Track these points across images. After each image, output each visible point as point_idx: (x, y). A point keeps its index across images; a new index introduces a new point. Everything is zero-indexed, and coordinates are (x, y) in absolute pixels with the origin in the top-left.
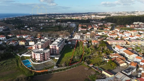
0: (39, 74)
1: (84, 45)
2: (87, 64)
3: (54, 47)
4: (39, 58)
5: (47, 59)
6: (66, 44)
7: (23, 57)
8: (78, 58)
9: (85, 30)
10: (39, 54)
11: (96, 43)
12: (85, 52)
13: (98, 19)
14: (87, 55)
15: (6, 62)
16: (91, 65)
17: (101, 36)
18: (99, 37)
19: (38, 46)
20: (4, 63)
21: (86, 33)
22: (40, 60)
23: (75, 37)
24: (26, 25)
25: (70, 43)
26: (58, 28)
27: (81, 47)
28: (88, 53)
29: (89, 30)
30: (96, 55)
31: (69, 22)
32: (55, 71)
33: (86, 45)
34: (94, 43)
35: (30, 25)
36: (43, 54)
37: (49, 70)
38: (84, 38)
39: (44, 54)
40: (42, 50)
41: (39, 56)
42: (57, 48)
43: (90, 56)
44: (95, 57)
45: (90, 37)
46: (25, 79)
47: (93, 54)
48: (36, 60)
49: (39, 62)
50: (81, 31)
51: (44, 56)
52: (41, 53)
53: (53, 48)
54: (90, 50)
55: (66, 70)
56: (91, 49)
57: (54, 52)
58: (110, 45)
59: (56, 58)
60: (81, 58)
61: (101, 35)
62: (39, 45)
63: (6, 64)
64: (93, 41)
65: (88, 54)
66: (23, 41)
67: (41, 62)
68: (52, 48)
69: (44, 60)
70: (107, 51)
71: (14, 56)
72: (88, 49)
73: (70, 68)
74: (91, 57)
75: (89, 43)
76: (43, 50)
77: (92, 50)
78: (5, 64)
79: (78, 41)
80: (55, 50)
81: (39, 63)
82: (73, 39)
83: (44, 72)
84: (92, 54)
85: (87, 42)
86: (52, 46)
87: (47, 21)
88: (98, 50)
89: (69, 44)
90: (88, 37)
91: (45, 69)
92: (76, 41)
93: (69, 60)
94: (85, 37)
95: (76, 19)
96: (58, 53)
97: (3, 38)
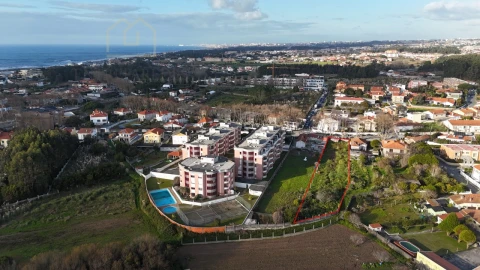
0: (198, 237)
1: (352, 154)
2: (358, 223)
3: (247, 156)
4: (201, 186)
5: (226, 192)
6: (288, 146)
7: (153, 178)
8: (329, 200)
9: (359, 102)
10: (201, 175)
11: (397, 151)
12: (356, 179)
13: (411, 63)
14: (360, 190)
15: (106, 191)
16: (373, 229)
17: (416, 124)
18: (411, 128)
19: (197, 148)
20: (100, 193)
21: (362, 113)
22: (201, 193)
23: (319, 126)
24: (166, 83)
25: (300, 144)
26: (263, 92)
27: (341, 162)
28: (366, 184)
29: (373, 101)
30: (394, 195)
31: (303, 75)
32: (248, 234)
33: (358, 155)
34: (391, 150)
35: (178, 82)
36: (213, 176)
37: (229, 229)
38: (352, 131)
39: (215, 175)
40: (210, 161)
41: (201, 181)
42: (259, 159)
43: (372, 197)
44: (390, 201)
45: (374, 129)
46: (154, 248)
47: (386, 189)
48: (192, 191)
49: (198, 198)
50: (344, 104)
51: (216, 181)
52: (208, 173)
53: (244, 158)
54: (375, 175)
55: (285, 236)
56: (376, 169)
57: (248, 173)
58: (453, 161)
59: (251, 192)
60: (338, 200)
61: (420, 121)
62: (201, 147)
63: (106, 198)
64: (385, 142)
65: (364, 187)
66: (155, 132)
67: (206, 199)
68: (241, 157)
69: (216, 195)
70: (440, 180)
71: (128, 175)
72: (365, 170)
73: (299, 229)
74: (377, 199)
75: (369, 147)
76: (213, 162)
77: (380, 173)
78: (101, 197)
79: (329, 142)
80: (252, 164)
81: (199, 204)
82: (314, 131)
83: (213, 234)
84: (382, 189)
85: (365, 145)
86: (242, 150)
87: (230, 69)
88: (403, 177)
89: (299, 150)
90: (368, 127)
91: (216, 223)
92: (325, 140)
93: (295, 202)
94: (356, 127)
95: (329, 63)
96: (261, 177)
97: (101, 119)
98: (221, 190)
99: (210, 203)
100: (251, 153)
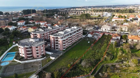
1: (112, 41)
3: (55, 39)
4: (24, 53)
5: (38, 56)
6: (84, 36)
8: (87, 66)
9: (123, 20)
11: (135, 41)
12: (108, 54)
21: (122, 24)
22: (24, 56)
23: (102, 29)
25: (90, 36)
27: (105, 44)
28: (113, 58)
29: (129, 20)
30: (129, 66)
33: (114, 42)
34: (132, 40)
36: (30, 48)
38: (116, 31)
41: (23, 50)
42: (60, 40)
43: (114, 66)
44: (125, 71)
45: (126, 31)
47: (124, 62)
48: (21, 55)
50: (116, 21)
51: (32, 50)
52: (26, 47)
54: (120, 53)
56: (122, 50)
59: (51, 58)
60: (94, 66)
62: (37, 34)
64: (130, 36)
65: (111, 60)
66: (32, 28)
67: (26, 59)
68: (53, 39)
69: (32, 58)
72: (116, 50)
74: (117, 69)
76: (34, 41)
77: (123, 52)
79: (104, 35)
80: (57, 43)
82: (99, 30)
84: (122, 62)
85: (119, 38)
86: (53, 36)
88: (136, 56)
90: (124, 29)
92: (102, 34)
94: (118, 30)
96: (62, 49)
97: (21, 23)
98: (35, 55)
99: (27, 61)
100: (57, 38)
